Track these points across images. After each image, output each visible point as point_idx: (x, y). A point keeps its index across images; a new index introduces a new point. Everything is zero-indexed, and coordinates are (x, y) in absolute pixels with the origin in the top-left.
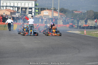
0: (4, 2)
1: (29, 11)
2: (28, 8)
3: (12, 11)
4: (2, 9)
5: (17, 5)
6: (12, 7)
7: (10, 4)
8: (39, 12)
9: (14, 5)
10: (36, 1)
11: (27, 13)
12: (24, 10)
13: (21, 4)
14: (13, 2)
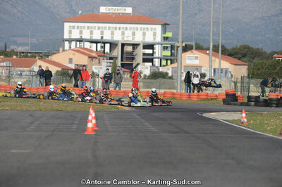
0: (74, 27)
1: (144, 54)
2: (141, 46)
3: (94, 55)
4: (66, 48)
5: (112, 37)
6: (96, 42)
7: (91, 33)
8: (172, 58)
9: (102, 37)
10: (166, 24)
11: (139, 58)
13: (123, 34)
14: (99, 28)
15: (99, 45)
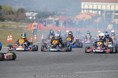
0: (85, 4)
1: (115, 15)
2: (114, 12)
3: (94, 15)
4: (82, 13)
5: (101, 8)
6: (95, 10)
7: (93, 6)
9: (97, 8)
12: (109, 13)
14: (96, 4)
15: (96, 11)
